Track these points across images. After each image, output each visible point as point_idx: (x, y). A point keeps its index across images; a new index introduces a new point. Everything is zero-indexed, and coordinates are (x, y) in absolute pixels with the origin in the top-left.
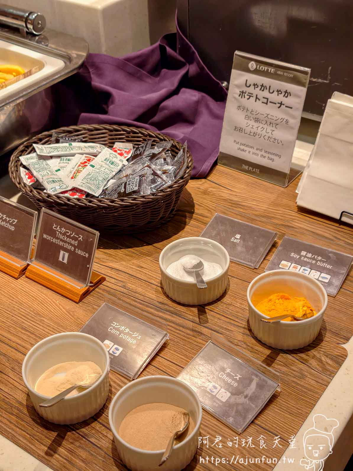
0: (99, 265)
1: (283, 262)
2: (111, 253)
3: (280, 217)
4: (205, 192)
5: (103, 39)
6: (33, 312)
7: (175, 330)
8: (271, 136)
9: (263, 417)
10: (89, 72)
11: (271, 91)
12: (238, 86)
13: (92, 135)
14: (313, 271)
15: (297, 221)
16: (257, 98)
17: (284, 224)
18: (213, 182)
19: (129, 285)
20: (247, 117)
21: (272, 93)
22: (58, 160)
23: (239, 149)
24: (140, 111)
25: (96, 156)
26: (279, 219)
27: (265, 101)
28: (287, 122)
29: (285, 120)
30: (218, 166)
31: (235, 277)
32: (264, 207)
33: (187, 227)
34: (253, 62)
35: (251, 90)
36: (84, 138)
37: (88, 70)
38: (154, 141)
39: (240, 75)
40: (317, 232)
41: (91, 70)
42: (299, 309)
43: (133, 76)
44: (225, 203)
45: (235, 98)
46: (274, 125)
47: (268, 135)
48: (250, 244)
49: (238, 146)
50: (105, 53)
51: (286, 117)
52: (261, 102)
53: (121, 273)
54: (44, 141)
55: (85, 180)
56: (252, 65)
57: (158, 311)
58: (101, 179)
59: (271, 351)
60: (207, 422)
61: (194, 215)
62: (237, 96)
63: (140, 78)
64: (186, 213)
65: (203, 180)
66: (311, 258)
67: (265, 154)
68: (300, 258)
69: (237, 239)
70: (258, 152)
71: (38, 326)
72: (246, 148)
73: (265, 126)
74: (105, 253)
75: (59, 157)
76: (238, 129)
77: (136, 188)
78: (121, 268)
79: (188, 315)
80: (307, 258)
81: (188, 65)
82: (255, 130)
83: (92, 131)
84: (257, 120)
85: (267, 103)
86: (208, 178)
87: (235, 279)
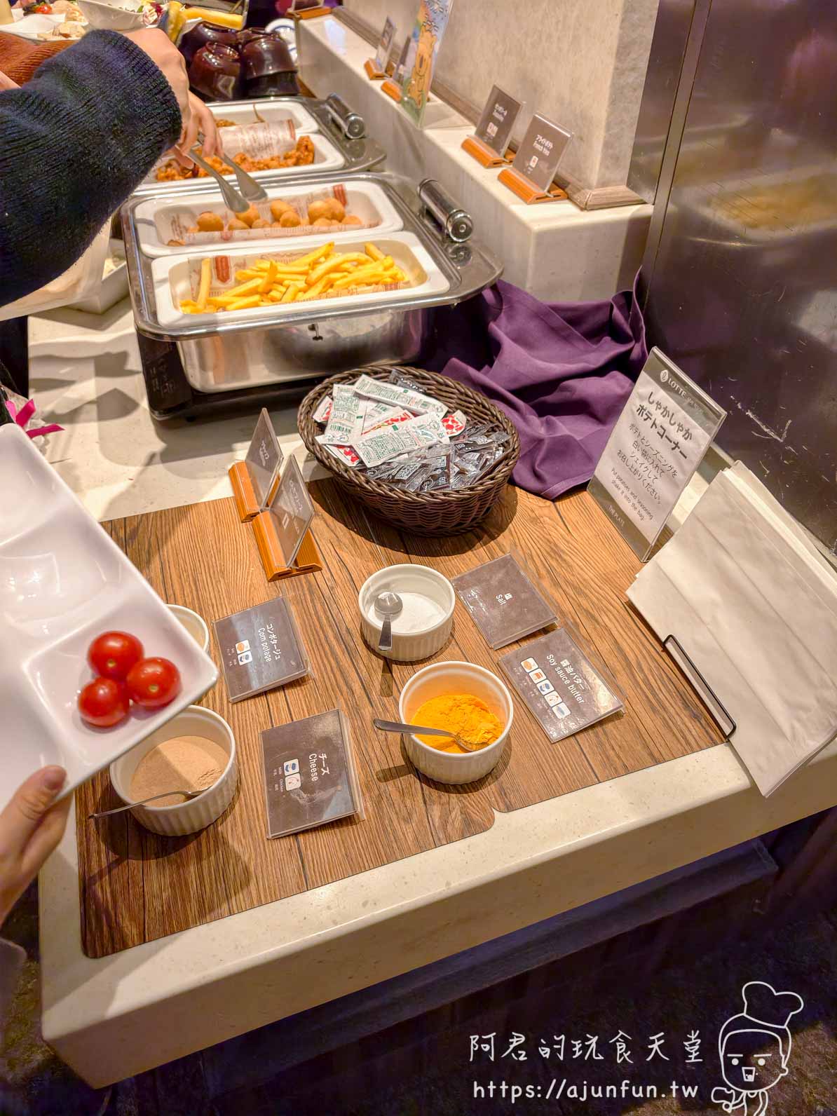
0: (332, 549)
1: (531, 661)
2: (358, 542)
3: (594, 599)
4: (535, 520)
5: (530, 273)
6: (221, 566)
7: (330, 672)
8: (651, 484)
9: (311, 838)
10: (501, 309)
11: (672, 422)
12: (641, 397)
13: (441, 390)
14: (555, 693)
15: (611, 617)
16: (654, 423)
17: (591, 611)
18: (559, 513)
19: (338, 591)
20: (636, 444)
21: (672, 425)
22: (375, 405)
23: (614, 482)
24: (525, 382)
25: (415, 415)
26: (591, 602)
27: (662, 432)
28: (674, 474)
29: (673, 470)
30: (585, 494)
31: (461, 646)
32: (589, 575)
33: (470, 553)
34: (666, 371)
35: (652, 408)
36: (429, 389)
37: (502, 305)
38: (497, 426)
39: (648, 382)
40: (624, 646)
41: (504, 307)
42: (480, 731)
43: (555, 331)
44: (544, 545)
45: (632, 410)
46: (660, 471)
47: (649, 481)
48: (513, 614)
49: (614, 478)
50: (528, 290)
51: (676, 468)
52: (656, 431)
53: (345, 570)
54: (379, 376)
55: (369, 443)
56: (664, 375)
57: (336, 638)
58: (390, 447)
59: (404, 763)
60: (253, 801)
61: (492, 542)
62: (635, 410)
63: (566, 339)
64: (486, 536)
65: (549, 503)
66: (568, 675)
67: (637, 505)
68: (555, 666)
69: (504, 599)
70: (631, 497)
71: (210, 585)
72: (621, 486)
73: (650, 467)
74: (353, 538)
75: (378, 401)
76: (622, 455)
77: (405, 478)
78: (350, 566)
79: (360, 662)
80: (565, 672)
81: (634, 342)
82: (637, 466)
83: (441, 384)
84: (645, 454)
85: (662, 436)
86: (557, 503)
87: (457, 648)
